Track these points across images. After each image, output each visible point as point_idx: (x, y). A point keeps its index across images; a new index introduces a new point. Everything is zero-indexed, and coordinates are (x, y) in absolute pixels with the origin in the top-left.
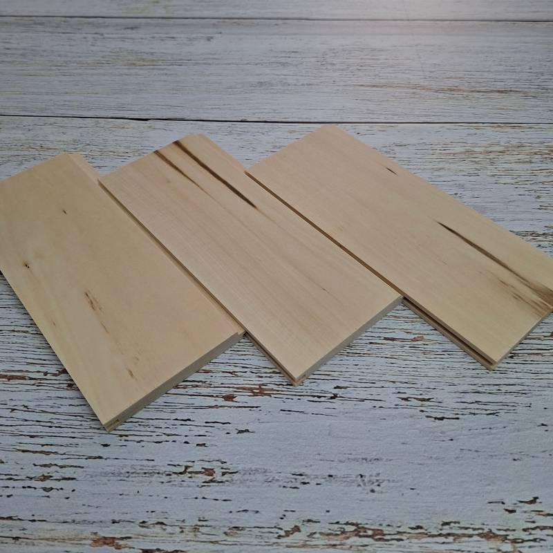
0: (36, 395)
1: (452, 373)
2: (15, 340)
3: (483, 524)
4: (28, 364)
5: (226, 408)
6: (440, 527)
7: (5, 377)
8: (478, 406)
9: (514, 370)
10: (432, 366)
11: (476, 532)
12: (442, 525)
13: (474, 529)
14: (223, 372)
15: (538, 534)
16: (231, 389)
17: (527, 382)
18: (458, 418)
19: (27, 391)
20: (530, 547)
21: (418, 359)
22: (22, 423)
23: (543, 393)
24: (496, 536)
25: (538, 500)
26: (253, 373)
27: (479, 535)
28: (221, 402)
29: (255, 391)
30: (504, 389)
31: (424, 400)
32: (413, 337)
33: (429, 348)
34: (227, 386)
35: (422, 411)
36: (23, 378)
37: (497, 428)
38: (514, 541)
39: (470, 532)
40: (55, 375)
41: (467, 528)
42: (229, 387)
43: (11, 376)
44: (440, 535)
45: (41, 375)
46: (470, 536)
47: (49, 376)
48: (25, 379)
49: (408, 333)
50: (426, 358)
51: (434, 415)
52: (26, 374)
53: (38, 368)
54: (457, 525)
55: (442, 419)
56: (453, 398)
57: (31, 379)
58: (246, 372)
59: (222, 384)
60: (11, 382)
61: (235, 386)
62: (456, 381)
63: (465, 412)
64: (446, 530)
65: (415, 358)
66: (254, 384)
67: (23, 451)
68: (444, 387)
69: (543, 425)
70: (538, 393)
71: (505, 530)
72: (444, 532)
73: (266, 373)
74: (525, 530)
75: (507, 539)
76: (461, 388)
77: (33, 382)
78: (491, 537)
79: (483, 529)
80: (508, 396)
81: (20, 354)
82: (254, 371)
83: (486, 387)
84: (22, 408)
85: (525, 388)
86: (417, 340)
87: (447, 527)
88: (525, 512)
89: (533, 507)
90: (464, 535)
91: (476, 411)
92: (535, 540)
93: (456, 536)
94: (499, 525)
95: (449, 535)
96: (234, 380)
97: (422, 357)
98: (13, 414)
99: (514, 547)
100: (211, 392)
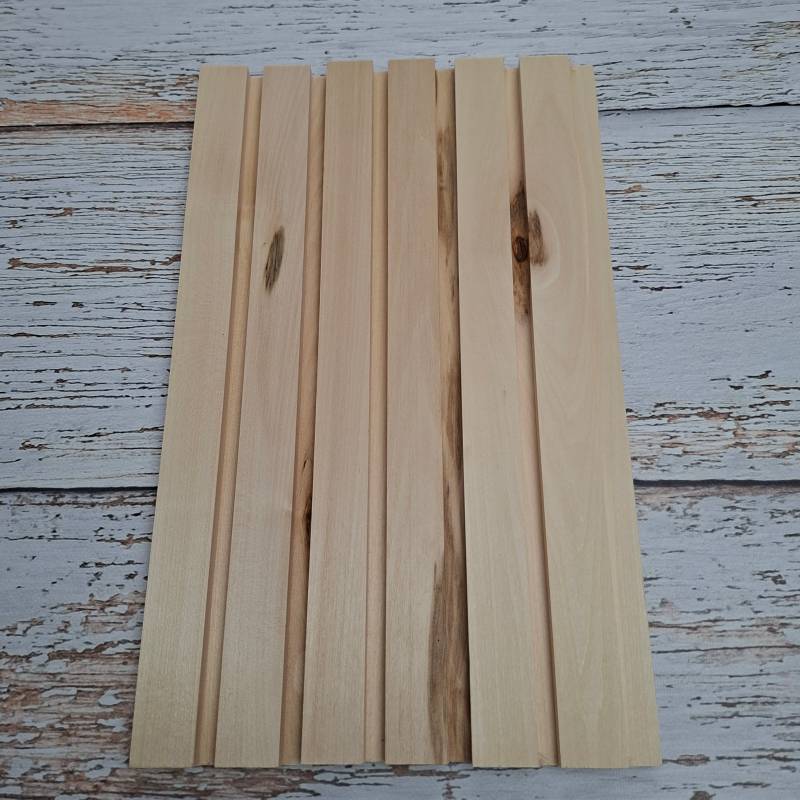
0: (147, 289)
1: (677, 232)
2: (99, 220)
3: (704, 403)
4: (127, 251)
6: (653, 409)
7: (101, 269)
8: (708, 271)
9: (756, 222)
10: (650, 225)
11: (695, 412)
12: (656, 407)
13: (692, 409)
15: (767, 409)
17: (772, 236)
18: (680, 287)
19: (135, 285)
20: (756, 423)
21: (633, 217)
22: (140, 324)
23: (789, 249)
24: (717, 414)
25: (770, 374)
27: (698, 414)
30: (741, 246)
31: (639, 268)
32: (627, 187)
33: (648, 200)
35: (636, 281)
36: (125, 269)
37: (728, 295)
38: (739, 418)
39: (688, 411)
40: (165, 263)
41: (684, 408)
43: (108, 268)
44: (653, 417)
45: (148, 265)
46: (687, 416)
47: (157, 266)
48: (128, 271)
49: (620, 181)
50: (644, 213)
51: (651, 285)
52: (128, 264)
53: (141, 256)
54: (673, 406)
55: (661, 289)
56: (677, 263)
57: (136, 270)
60: (111, 275)
62: (681, 242)
63: (690, 278)
64: (660, 411)
65: (628, 215)
67: (151, 356)
68: (665, 250)
69: (786, 288)
70: (784, 249)
71: (729, 408)
72: (656, 414)
74: (751, 406)
75: (730, 417)
76: (686, 250)
77: (139, 273)
78: (712, 416)
79: (702, 408)
80: (746, 255)
81: (112, 239)
83: (719, 246)
84: (135, 306)
85: (768, 244)
86: (634, 191)
87: (661, 408)
88: (754, 387)
89: (764, 381)
90: (680, 416)
91: (704, 277)
92: (762, 416)
93: (671, 417)
94: (722, 403)
95: (663, 416)
97: (638, 213)
98: (125, 314)
99: (738, 424)
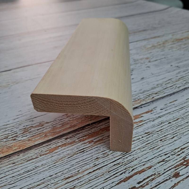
5: (181, 182)
14: (158, 163)
16: (173, 170)
26: (173, 155)
28: (175, 180)
29: (184, 164)
34: (168, 169)
42: (170, 170)
58: (169, 157)
59: (165, 170)
61: (173, 167)
66: (180, 160)
73: (179, 151)
82: (172, 153)
96: (169, 164)
100: (164, 178)
